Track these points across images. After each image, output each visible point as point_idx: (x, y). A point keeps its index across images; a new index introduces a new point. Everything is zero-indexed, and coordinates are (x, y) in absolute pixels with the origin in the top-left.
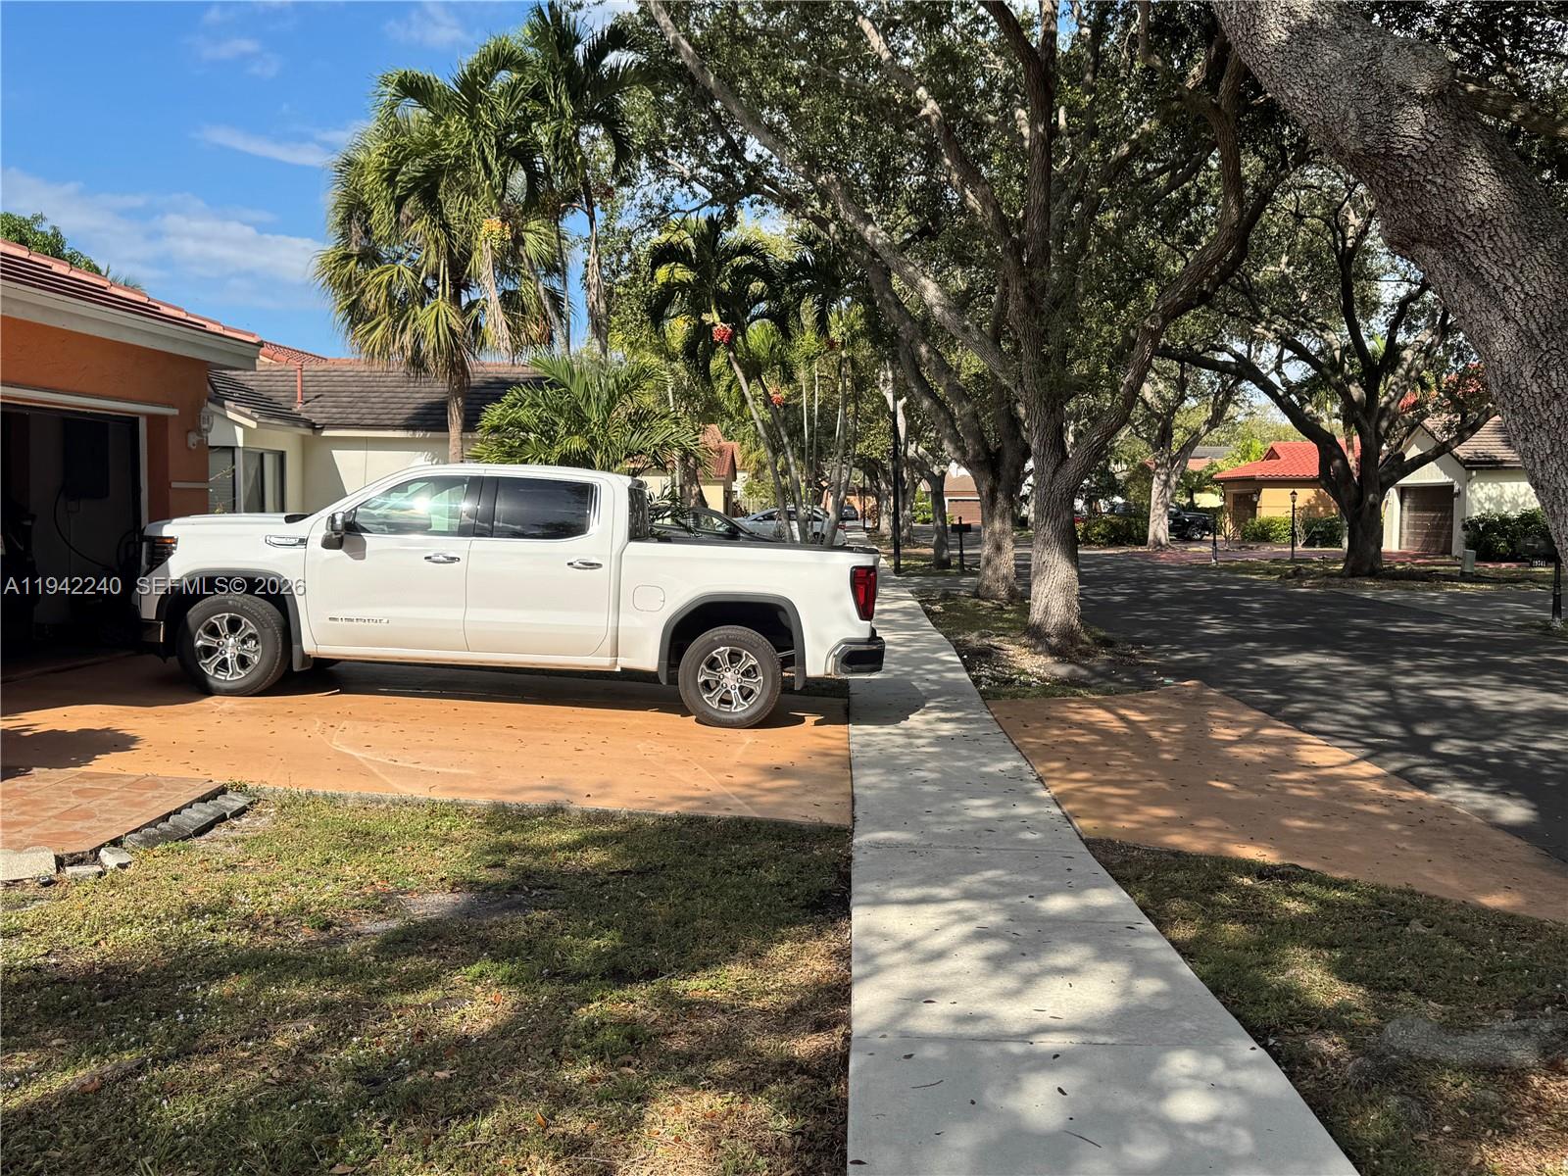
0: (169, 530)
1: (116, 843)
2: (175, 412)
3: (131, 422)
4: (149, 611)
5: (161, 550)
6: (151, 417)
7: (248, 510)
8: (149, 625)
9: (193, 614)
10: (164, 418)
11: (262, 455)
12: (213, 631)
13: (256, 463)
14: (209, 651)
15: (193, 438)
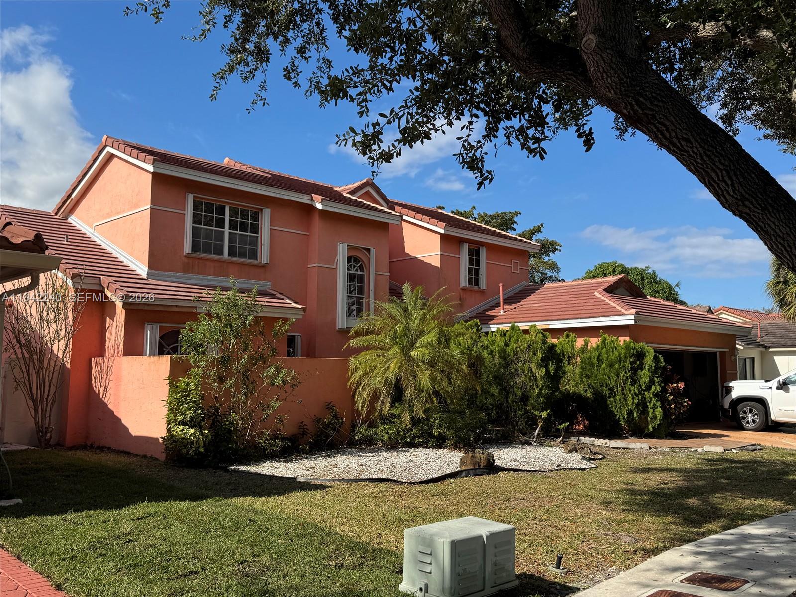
0: (732, 384)
1: (735, 449)
2: (728, 350)
3: (715, 353)
4: (727, 406)
5: (729, 390)
6: (720, 352)
7: (741, 379)
8: (727, 411)
9: (739, 407)
10: (725, 352)
11: (745, 359)
12: (745, 413)
13: (744, 361)
14: (744, 418)
15: (733, 358)
